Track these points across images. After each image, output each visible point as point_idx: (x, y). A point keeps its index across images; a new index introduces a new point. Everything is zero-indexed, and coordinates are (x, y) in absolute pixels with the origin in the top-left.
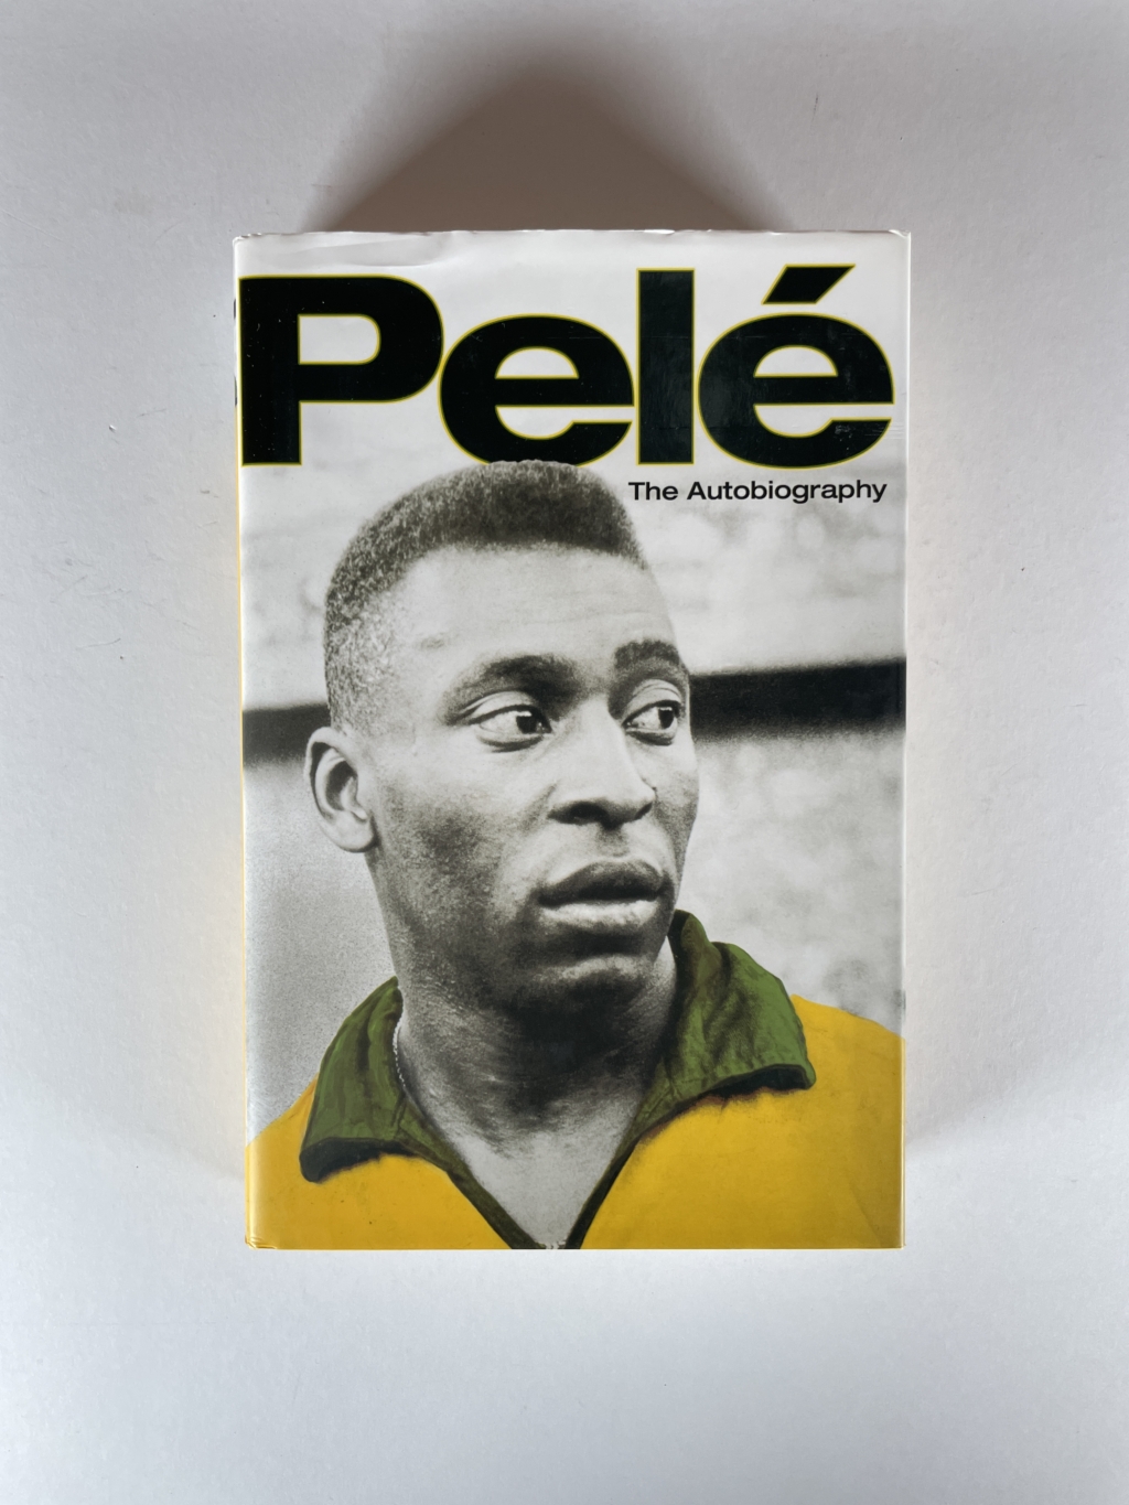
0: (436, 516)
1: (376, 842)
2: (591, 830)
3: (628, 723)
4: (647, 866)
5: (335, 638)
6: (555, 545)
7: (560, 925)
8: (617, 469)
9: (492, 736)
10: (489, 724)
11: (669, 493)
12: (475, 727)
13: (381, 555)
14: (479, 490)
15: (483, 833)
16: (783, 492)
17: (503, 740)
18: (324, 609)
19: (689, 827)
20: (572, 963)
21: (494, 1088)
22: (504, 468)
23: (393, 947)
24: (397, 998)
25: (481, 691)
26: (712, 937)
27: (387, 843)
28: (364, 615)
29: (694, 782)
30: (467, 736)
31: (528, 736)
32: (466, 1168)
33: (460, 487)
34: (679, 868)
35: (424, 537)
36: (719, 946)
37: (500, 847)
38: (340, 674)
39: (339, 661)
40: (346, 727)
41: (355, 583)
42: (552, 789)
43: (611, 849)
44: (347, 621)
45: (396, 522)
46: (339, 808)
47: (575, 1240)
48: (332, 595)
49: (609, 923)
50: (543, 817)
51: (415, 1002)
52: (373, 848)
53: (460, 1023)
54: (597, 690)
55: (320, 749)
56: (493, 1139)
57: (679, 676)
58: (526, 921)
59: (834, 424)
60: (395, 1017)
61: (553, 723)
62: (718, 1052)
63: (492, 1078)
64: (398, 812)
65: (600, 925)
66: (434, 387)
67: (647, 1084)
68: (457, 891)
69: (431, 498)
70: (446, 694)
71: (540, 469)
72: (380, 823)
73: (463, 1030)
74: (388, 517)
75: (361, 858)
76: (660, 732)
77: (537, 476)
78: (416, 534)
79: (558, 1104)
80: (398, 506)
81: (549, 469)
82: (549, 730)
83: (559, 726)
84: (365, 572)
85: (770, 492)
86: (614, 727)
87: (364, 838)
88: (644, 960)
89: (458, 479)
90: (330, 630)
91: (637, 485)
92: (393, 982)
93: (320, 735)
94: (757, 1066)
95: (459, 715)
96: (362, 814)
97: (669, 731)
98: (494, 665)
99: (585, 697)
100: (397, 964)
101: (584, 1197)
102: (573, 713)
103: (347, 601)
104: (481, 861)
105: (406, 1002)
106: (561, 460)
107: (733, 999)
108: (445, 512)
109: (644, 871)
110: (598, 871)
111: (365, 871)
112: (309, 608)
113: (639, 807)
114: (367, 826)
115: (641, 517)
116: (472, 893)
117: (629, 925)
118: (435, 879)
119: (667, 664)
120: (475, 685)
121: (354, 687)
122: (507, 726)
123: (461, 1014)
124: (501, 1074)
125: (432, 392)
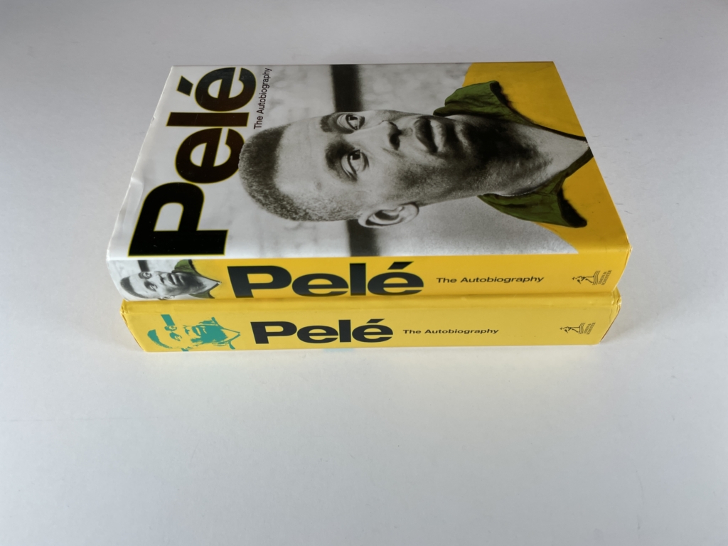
0: (259, 183)
1: (414, 203)
2: (401, 138)
3: (356, 128)
4: (416, 122)
5: (314, 217)
6: (278, 149)
7: (444, 146)
8: (247, 133)
9: (361, 167)
10: (356, 168)
11: (260, 119)
12: (357, 173)
13: (276, 202)
14: (250, 171)
15: (406, 169)
16: (264, 91)
17: (363, 164)
18: (300, 222)
19: (398, 112)
20: (461, 143)
21: (522, 164)
22: (241, 164)
23: (463, 197)
24: (487, 195)
25: (341, 171)
26: (443, 105)
27: (414, 199)
28: (304, 208)
29: (379, 111)
30: (362, 175)
31: (361, 156)
32: (562, 172)
33: (248, 177)
34: (415, 114)
35: (270, 188)
36: (446, 103)
37: (412, 164)
38: (333, 216)
39: (326, 216)
40: (358, 213)
41: (288, 211)
42: (385, 149)
43: (409, 132)
44: (307, 214)
45: (261, 198)
46: (397, 216)
47: (584, 139)
48: (294, 219)
49: (441, 133)
50: (397, 152)
51: (488, 190)
52: (417, 205)
53: (495, 175)
54: (341, 137)
55: (368, 222)
56: (546, 164)
57: (336, 115)
58: (444, 156)
59: (240, 79)
60: (497, 196)
61: (356, 149)
62: (490, 104)
63: (518, 165)
64: (398, 196)
65: (443, 135)
67: (508, 121)
68: (433, 177)
69: (252, 186)
70: (342, 181)
71: (243, 154)
72: (404, 202)
73: (498, 174)
74: (258, 200)
75: (421, 208)
76: (359, 120)
77: (247, 154)
78: (267, 191)
79: (524, 145)
80: (254, 197)
81: (245, 151)
82: (359, 150)
83: (357, 148)
84: (283, 207)
85: (264, 94)
86: (356, 133)
87: (413, 208)
88: (456, 123)
89: (244, 178)
90: (310, 219)
91: (255, 127)
92: (480, 197)
93: (362, 222)
94: (492, 94)
95: (353, 177)
96: (400, 208)
97: (358, 117)
98: (329, 166)
99: (344, 140)
100: (474, 195)
101: (563, 137)
102: (351, 144)
103: (296, 213)
104: (419, 170)
105: (488, 192)
106: (241, 147)
107: (467, 100)
108: (259, 182)
109: (418, 124)
110: (419, 136)
111: (428, 207)
112: (300, 226)
113: (391, 125)
114: (406, 207)
115: (267, 125)
116: (434, 172)
117: (441, 127)
118: (429, 184)
119: (331, 119)
120: (338, 172)
121: (338, 211)
122: (357, 164)
123: (491, 175)
124: (515, 163)
125: (202, 186)
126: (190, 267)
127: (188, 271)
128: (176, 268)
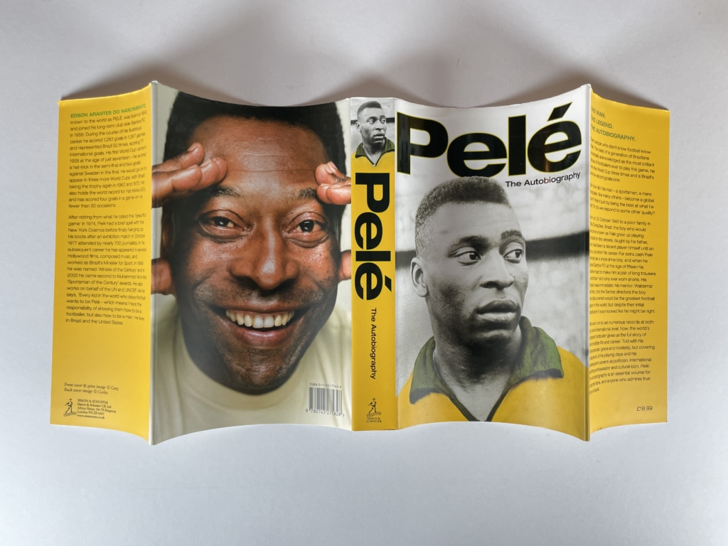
0: (445, 193)
1: (428, 294)
2: (494, 290)
3: (505, 256)
4: (512, 302)
5: (418, 230)
6: (482, 202)
7: (484, 320)
8: (502, 178)
9: (462, 261)
10: (461, 257)
11: (518, 184)
12: (457, 258)
13: (430, 205)
14: (458, 186)
15: (459, 291)
16: (553, 180)
17: (465, 262)
18: (415, 220)
19: (526, 289)
20: (488, 332)
21: (463, 371)
22: (466, 179)
23: (433, 327)
24: (434, 343)
25: (458, 247)
26: (533, 325)
27: (431, 294)
28: (425, 223)
29: (527, 275)
30: (455, 260)
31: (473, 261)
32: (455, 396)
33: (453, 184)
34: (522, 303)
35: (442, 199)
36: (535, 327)
37: (465, 295)
39: (419, 237)
40: (420, 258)
41: (423, 213)
42: (481, 277)
43: (500, 296)
44: (421, 224)
45: (434, 194)
46: (418, 283)
47: (489, 419)
48: (417, 216)
49: (500, 319)
50: (478, 286)
51: (439, 344)
52: (427, 295)
53: (453, 350)
54: (495, 246)
55: (414, 264)
56: (463, 387)
57: (522, 241)
58: (473, 318)
59: (568, 155)
60: (433, 349)
61: (481, 257)
62: (535, 363)
63: (463, 368)
64: (434, 284)
65: (496, 320)
66: (445, 154)
67: (512, 371)
68: (451, 309)
69: (444, 188)
70: (448, 248)
71: (477, 179)
72: (429, 288)
73: (453, 352)
74: (432, 193)
75: (424, 299)
76: (516, 259)
77: (476, 181)
78: (440, 198)
79: (483, 376)
80: (435, 190)
81: (480, 179)
82: (480, 259)
83: (483, 258)
84: (426, 209)
85: (550, 180)
86: (501, 258)
87: (424, 293)
88: (511, 332)
89: (452, 182)
90: (417, 227)
91: (508, 182)
92: (433, 338)
93: (414, 260)
94: (547, 368)
95: (452, 255)
96: (424, 285)
97: (519, 259)
98: (463, 239)
99: (491, 248)
100: (434, 332)
101: (492, 406)
102: (488, 253)
103: (421, 218)
104: (459, 299)
105: (436, 344)
106: (484, 176)
107: (540, 345)
108: (448, 192)
109: (511, 303)
110: (496, 303)
111: (425, 303)
113: (509, 283)
114: (426, 289)
115: (509, 192)
116: (456, 310)
117: (506, 320)
118: (445, 305)
119: (518, 238)
120: (457, 245)
121: (422, 245)
122: (467, 258)
123: (453, 347)
124: (465, 366)
125: (445, 155)
126: (389, 149)
127: (386, 148)
128: (389, 141)
